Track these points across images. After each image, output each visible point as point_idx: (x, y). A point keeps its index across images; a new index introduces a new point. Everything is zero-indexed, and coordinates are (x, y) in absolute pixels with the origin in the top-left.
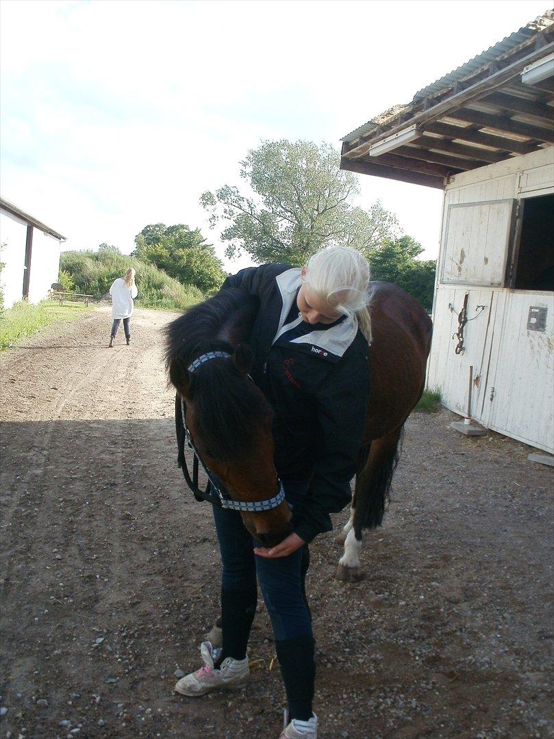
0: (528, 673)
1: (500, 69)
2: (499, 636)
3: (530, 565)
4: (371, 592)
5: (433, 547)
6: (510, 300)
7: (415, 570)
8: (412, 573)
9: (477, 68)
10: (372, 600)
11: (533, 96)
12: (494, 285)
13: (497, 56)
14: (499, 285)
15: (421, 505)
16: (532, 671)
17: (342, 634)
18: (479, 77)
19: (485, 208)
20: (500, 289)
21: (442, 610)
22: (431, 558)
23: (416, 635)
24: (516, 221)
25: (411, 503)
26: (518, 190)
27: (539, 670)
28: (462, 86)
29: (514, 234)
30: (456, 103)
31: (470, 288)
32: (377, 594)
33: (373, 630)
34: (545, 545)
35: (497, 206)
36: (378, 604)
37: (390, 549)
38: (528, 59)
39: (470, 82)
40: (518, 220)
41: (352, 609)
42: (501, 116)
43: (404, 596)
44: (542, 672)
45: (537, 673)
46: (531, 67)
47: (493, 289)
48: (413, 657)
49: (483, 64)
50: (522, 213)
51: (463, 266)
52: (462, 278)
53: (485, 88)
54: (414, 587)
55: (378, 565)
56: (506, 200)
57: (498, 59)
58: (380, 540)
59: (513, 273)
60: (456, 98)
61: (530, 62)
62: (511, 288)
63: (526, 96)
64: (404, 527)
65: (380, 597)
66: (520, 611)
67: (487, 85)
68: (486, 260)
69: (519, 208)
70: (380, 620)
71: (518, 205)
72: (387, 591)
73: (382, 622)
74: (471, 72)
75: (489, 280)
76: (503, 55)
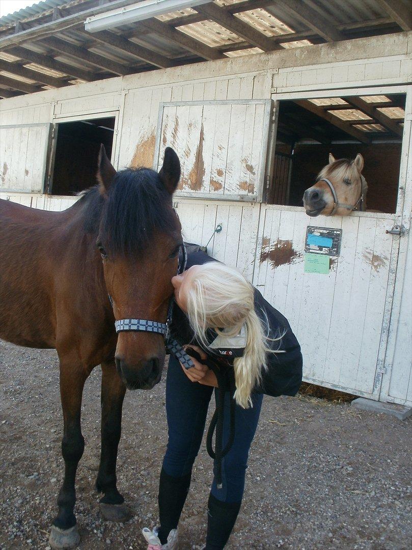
0: (186, 520)
1: (63, 17)
2: (147, 492)
3: (135, 424)
4: (21, 475)
5: (50, 421)
6: (49, 204)
7: (48, 446)
8: (47, 449)
9: (38, 12)
10: (26, 483)
11: (78, 42)
12: (35, 192)
13: (59, 5)
14: (39, 192)
15: (21, 383)
16: (189, 516)
17: (17, 526)
18: (39, 21)
19: (25, 130)
20: (39, 195)
21: (90, 479)
22: (55, 432)
23: (81, 508)
24: (52, 141)
25: (12, 383)
26: (52, 116)
27: (193, 514)
28: (24, 27)
29: (51, 151)
30: (16, 41)
31: (9, 194)
32: (28, 476)
33: (43, 513)
34: (135, 404)
35: (35, 129)
36: (33, 486)
37: (15, 429)
38: (92, 12)
39: (29, 25)
40: (53, 140)
41: (11, 497)
42: (47, 56)
43: (50, 472)
44: (196, 515)
45: (193, 517)
46: (93, 18)
47: (32, 195)
48: (90, 531)
49: (45, 10)
50: (57, 135)
51: (6, 177)
52: (6, 187)
53: (46, 30)
54: (55, 462)
55: (13, 447)
56: (44, 124)
57: (60, 7)
58: (4, 422)
59: (50, 182)
60: (18, 36)
61: (92, 15)
62: (49, 194)
63: (72, 42)
64: (17, 405)
65: (32, 479)
66: (150, 467)
67: (49, 29)
68: (27, 172)
69: (54, 131)
70: (43, 502)
71: (53, 128)
72: (34, 472)
73: (46, 503)
74: (31, 15)
75: (29, 188)
76: (65, 5)
